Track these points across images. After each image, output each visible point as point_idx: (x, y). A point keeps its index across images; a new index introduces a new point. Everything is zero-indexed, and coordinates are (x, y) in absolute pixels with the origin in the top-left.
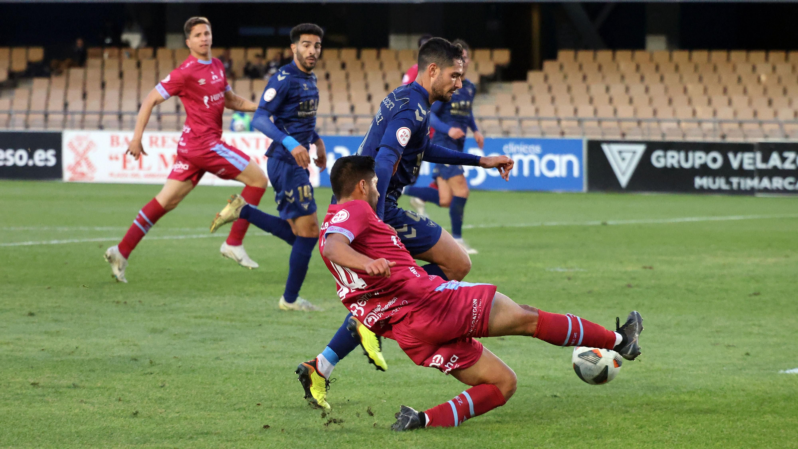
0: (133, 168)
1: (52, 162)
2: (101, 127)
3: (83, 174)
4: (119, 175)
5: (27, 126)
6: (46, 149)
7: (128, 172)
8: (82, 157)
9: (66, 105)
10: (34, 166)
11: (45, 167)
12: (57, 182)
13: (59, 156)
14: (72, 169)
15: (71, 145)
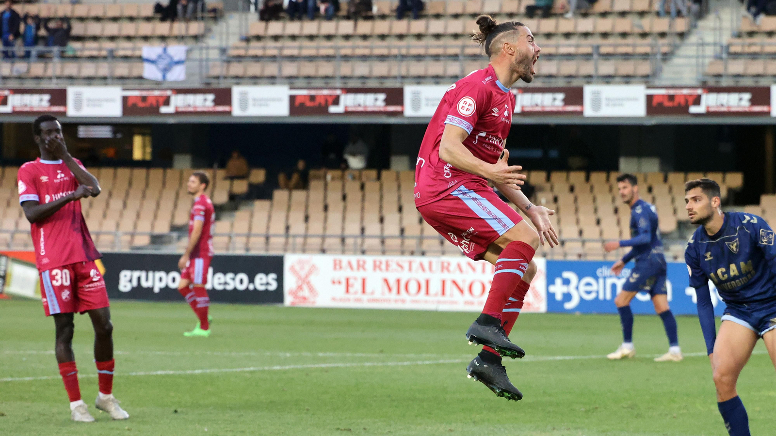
0: (356, 293)
1: (273, 286)
2: (323, 251)
3: (305, 298)
4: (341, 300)
5: (248, 250)
6: (267, 274)
7: (351, 296)
8: (304, 281)
9: (288, 228)
10: (255, 290)
11: (267, 291)
12: (279, 305)
13: (280, 280)
14: (294, 294)
15: (292, 269)
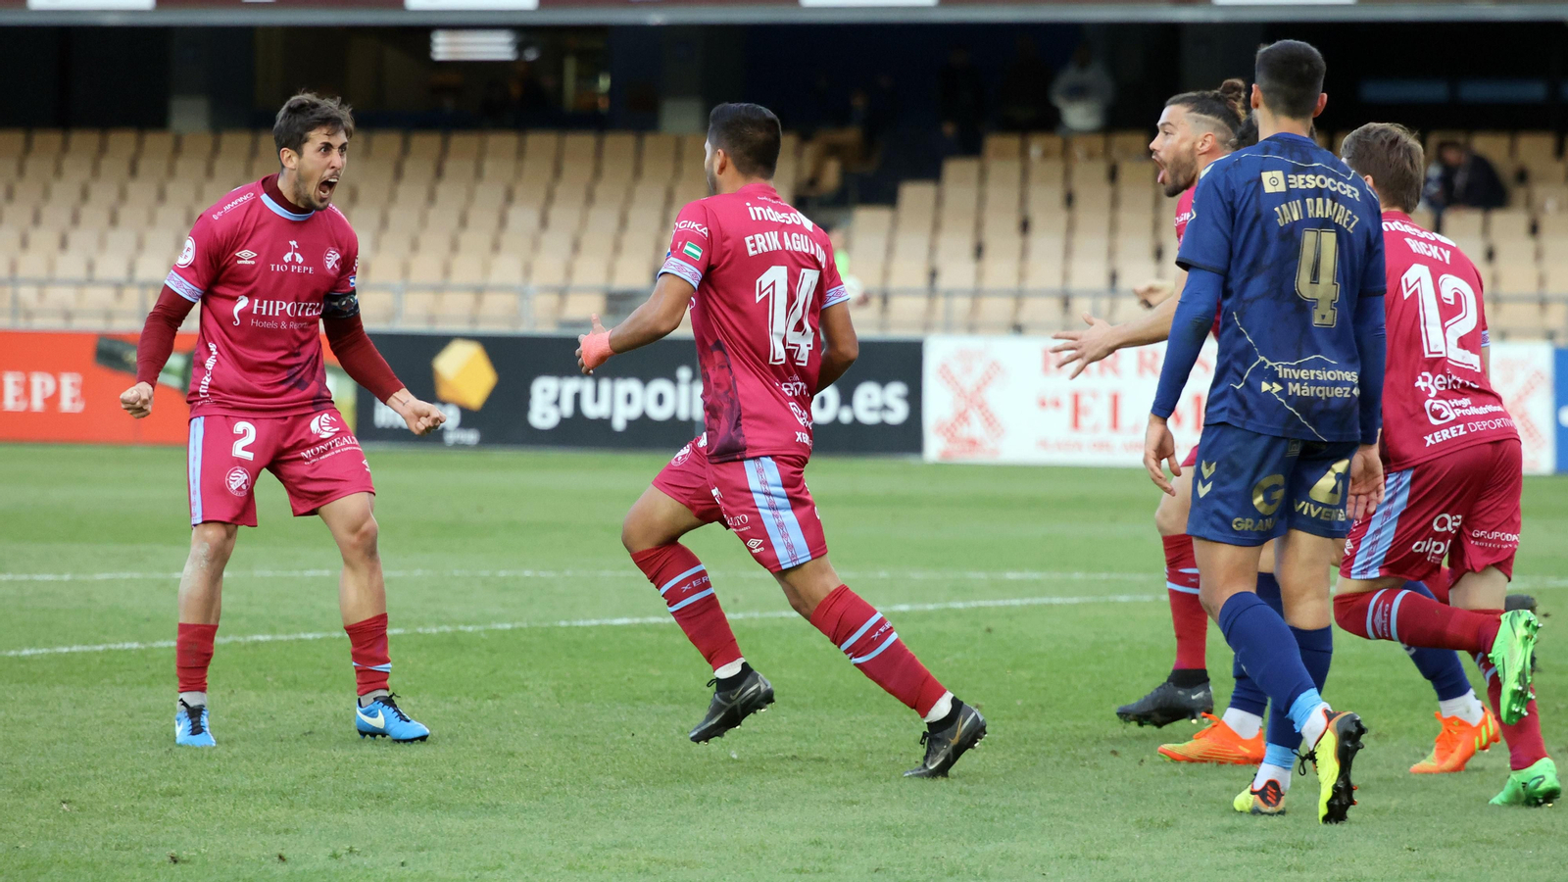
0: (1096, 428)
1: (899, 414)
2: (1018, 329)
3: (973, 443)
4: (1060, 446)
6: (883, 381)
7: (1084, 436)
8: (973, 401)
9: (933, 274)
10: (855, 422)
11: (883, 426)
12: (911, 460)
13: (915, 399)
14: (948, 431)
15: (945, 371)
